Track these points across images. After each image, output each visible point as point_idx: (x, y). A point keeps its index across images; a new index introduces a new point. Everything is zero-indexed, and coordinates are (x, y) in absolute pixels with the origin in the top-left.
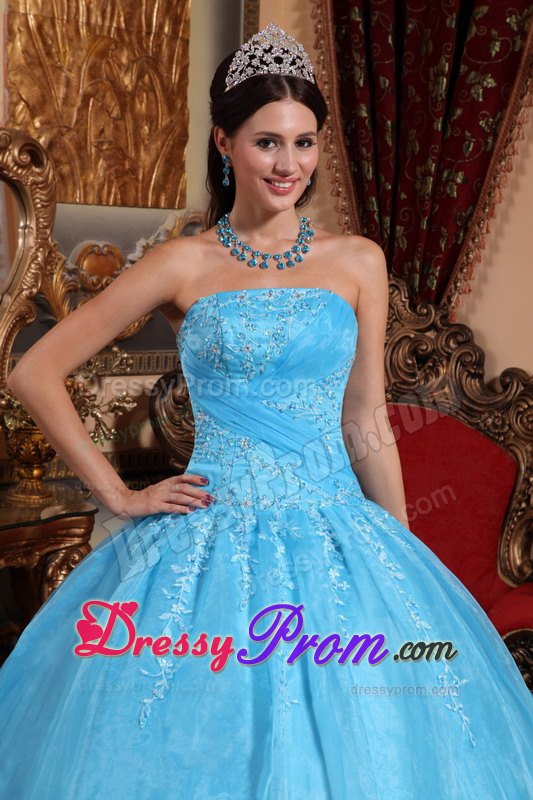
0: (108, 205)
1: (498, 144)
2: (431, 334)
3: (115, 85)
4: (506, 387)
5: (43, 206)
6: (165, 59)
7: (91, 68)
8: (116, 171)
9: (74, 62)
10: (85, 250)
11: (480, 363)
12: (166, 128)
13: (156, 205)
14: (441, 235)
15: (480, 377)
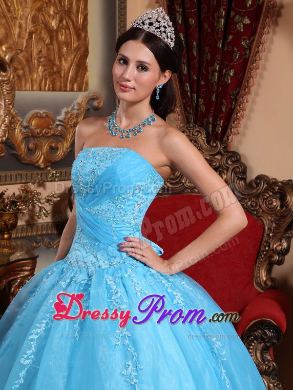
0: (45, 90)
1: (252, 55)
2: (218, 157)
3: (47, 26)
4: (258, 185)
5: (8, 93)
6: (74, 11)
7: (33, 18)
8: (49, 73)
9: (23, 15)
10: (33, 115)
11: (244, 172)
12: (76, 48)
13: (72, 90)
14: (222, 104)
15: (245, 179)
